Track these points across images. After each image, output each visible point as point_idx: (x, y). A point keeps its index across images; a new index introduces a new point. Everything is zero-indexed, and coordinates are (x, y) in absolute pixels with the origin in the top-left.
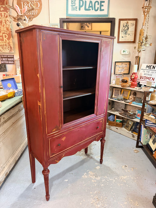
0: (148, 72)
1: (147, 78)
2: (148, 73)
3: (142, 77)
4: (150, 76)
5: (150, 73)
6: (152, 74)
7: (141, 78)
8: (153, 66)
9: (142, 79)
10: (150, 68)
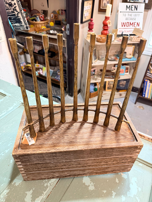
0: (131, 15)
1: (130, 24)
2: (130, 17)
3: (124, 24)
4: (134, 21)
5: (133, 17)
6: (135, 17)
7: (123, 26)
8: (135, 6)
9: (125, 26)
10: (131, 10)
